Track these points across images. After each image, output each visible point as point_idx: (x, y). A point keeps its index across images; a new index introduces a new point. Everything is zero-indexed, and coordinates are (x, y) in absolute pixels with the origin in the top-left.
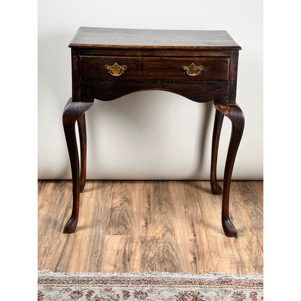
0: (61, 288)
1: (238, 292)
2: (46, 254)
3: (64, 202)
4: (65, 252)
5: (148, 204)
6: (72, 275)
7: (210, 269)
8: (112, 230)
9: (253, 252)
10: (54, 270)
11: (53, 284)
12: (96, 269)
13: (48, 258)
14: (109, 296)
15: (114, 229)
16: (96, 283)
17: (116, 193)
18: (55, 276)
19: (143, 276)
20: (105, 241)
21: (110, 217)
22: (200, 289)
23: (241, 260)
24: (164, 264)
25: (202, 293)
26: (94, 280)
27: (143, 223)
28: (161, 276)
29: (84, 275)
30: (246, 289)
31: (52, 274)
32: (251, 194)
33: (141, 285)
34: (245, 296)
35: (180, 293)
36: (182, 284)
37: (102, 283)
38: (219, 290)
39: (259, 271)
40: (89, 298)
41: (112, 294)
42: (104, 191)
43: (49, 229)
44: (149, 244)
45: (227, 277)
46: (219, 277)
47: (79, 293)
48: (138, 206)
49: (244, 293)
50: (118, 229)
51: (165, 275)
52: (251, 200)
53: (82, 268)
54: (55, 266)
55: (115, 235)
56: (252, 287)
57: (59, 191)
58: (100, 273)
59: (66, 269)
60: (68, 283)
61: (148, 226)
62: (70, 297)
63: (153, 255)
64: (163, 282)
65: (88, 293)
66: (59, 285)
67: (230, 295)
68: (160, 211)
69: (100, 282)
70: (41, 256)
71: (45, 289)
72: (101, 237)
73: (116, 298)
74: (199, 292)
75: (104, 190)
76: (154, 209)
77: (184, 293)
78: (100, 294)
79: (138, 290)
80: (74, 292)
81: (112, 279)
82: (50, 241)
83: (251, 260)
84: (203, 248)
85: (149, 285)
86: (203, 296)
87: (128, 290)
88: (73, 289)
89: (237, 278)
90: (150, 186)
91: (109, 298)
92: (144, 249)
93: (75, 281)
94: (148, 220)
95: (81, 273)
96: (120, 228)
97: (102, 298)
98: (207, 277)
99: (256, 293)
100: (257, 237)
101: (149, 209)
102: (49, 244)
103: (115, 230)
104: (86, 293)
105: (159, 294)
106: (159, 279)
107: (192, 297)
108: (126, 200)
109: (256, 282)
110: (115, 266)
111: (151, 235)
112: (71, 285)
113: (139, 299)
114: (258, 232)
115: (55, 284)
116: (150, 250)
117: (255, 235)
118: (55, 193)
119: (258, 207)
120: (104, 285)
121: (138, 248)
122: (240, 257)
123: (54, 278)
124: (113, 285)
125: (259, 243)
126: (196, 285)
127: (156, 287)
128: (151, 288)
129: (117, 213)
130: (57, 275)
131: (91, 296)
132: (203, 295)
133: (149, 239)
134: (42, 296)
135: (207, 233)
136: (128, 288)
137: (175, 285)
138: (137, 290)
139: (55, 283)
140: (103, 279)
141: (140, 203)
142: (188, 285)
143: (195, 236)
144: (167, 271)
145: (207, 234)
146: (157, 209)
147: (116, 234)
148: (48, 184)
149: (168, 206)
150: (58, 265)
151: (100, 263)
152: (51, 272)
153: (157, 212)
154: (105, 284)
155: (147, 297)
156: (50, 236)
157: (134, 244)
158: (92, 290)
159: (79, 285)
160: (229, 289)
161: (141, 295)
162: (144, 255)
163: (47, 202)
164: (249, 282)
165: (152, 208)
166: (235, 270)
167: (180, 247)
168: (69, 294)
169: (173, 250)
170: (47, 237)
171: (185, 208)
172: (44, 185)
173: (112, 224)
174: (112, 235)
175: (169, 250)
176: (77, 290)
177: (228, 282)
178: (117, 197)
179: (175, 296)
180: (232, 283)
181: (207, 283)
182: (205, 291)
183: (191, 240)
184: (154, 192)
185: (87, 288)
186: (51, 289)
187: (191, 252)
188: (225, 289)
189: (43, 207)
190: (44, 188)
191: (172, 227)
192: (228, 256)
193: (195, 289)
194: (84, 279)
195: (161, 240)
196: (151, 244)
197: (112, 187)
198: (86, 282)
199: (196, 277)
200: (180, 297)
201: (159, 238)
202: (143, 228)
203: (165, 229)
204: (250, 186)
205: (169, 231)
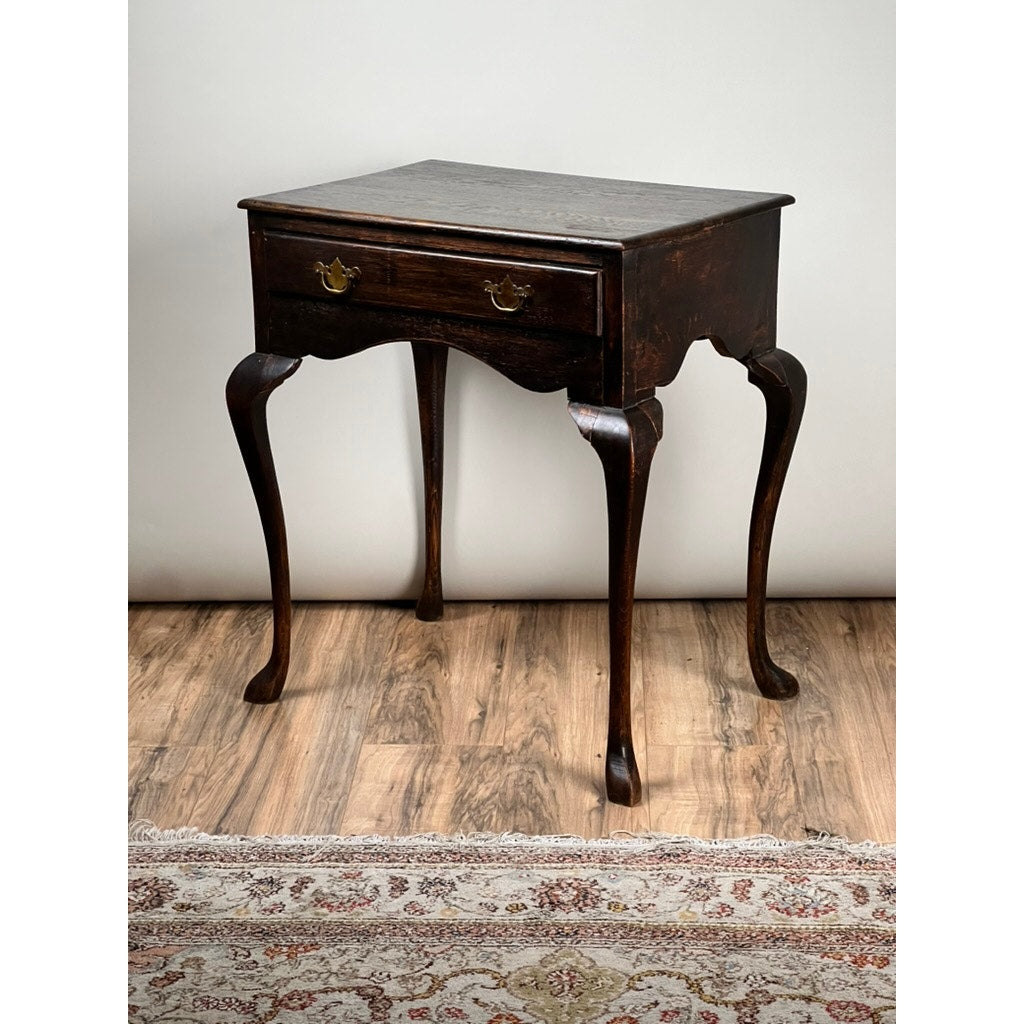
0: (227, 873)
1: (700, 879)
2: (196, 790)
4: (248, 787)
5: (495, 664)
6: (260, 839)
7: (639, 826)
8: (385, 731)
9: (767, 784)
10: (211, 830)
11: (206, 864)
12: (328, 826)
13: (200, 801)
14: (351, 890)
15: (388, 730)
16: (322, 860)
17: (409, 636)
18: (212, 843)
19: (450, 844)
20: (362, 757)
21: (383, 699)
22: (601, 872)
23: (729, 803)
24: (515, 816)
25: (603, 883)
26: (317, 852)
27: (473, 712)
28: (501, 844)
29: (294, 842)
30: (726, 874)
31: (205, 838)
32: (800, 638)
33: (442, 865)
34: (720, 888)
35: (543, 883)
36: (553, 862)
37: (336, 861)
38: (652, 875)
39: (774, 829)
40: (297, 895)
41: (362, 885)
42: (375, 631)
43: (209, 729)
44: (482, 766)
45: (678, 845)
46: (657, 843)
47: (272, 882)
48: (465, 670)
49: (717, 883)
50: (402, 729)
51: (509, 840)
52: (793, 653)
53: (288, 824)
54: (216, 821)
55: (391, 743)
56: (743, 869)
57: (247, 632)
58: (335, 837)
59: (245, 829)
60: (246, 859)
61: (487, 721)
62: (248, 892)
63: (488, 793)
64: (504, 857)
65: (297, 882)
66: (222, 864)
67: (676, 888)
68: (528, 683)
69: (333, 858)
70: (182, 797)
71: (182, 873)
72: (351, 749)
73: (369, 895)
74: (595, 881)
75: (377, 628)
76: (511, 677)
77: (555, 882)
78: (329, 884)
79: (432, 876)
80: (260, 882)
81: (368, 851)
82: (210, 758)
83: (756, 802)
85: (464, 864)
86: (604, 890)
87: (404, 876)
88: (259, 873)
89: (706, 846)
90: (511, 618)
91: (351, 895)
92: (465, 780)
93: (265, 855)
94: (490, 707)
95: (285, 836)
96: (405, 727)
97: (334, 895)
98: (626, 846)
99: (751, 883)
100: (788, 747)
101: (497, 677)
102: (206, 766)
103: (393, 730)
104: (291, 882)
105: (488, 885)
106: (494, 851)
107: (575, 893)
108: (434, 653)
109: (756, 857)
110: (379, 820)
111: (492, 744)
112: (254, 863)
113: (430, 898)
114: (795, 733)
115: (211, 863)
116: (480, 782)
117: (783, 742)
118: (235, 637)
119: (809, 669)
120: (343, 864)
121: (450, 775)
122: (729, 798)
123: (210, 849)
124: (365, 864)
125: (791, 760)
126: (592, 864)
127: (485, 870)
128: (468, 870)
129: (403, 687)
130: (220, 843)
131: (304, 890)
132: (604, 887)
133: (483, 754)
134: (172, 890)
135: (649, 737)
136: (407, 870)
137: (535, 865)
138: (428, 875)
139: (212, 860)
140: (343, 850)
141: (474, 661)
142: (570, 865)
144: (518, 831)
145: (649, 742)
146: (520, 676)
147: (394, 742)
148: (219, 613)
149: (553, 669)
150: (224, 817)
151: (339, 813)
152: (203, 834)
153: (518, 685)
154: (347, 862)
155: (453, 893)
156: (210, 747)
157: (440, 767)
158: (308, 875)
159: (276, 864)
160: (679, 872)
161: (439, 887)
162: (463, 794)
163: (212, 661)
164: (738, 855)
165: (504, 676)
166: (708, 828)
167: (565, 773)
168: (246, 884)
169: (546, 780)
170: (202, 749)
171: (599, 674)
172: (209, 617)
173: (387, 716)
174: (383, 743)
175: (535, 781)
176: (268, 876)
177: (679, 856)
178: (411, 645)
179: (530, 889)
180: (689, 858)
181: (621, 860)
182: (613, 876)
183: (599, 756)
184: (519, 631)
185: (296, 870)
186: (199, 875)
187: (594, 785)
188: (667, 872)
189: (199, 675)
190: (207, 625)
191: (554, 724)
192: (696, 794)
193: (585, 873)
194: (291, 850)
195: (517, 757)
196: (488, 767)
197: (399, 620)
198: (295, 856)
199: (597, 844)
200: (543, 891)
201: (512, 752)
202: (470, 725)
203: (534, 729)
204: (800, 614)
205: (542, 733)
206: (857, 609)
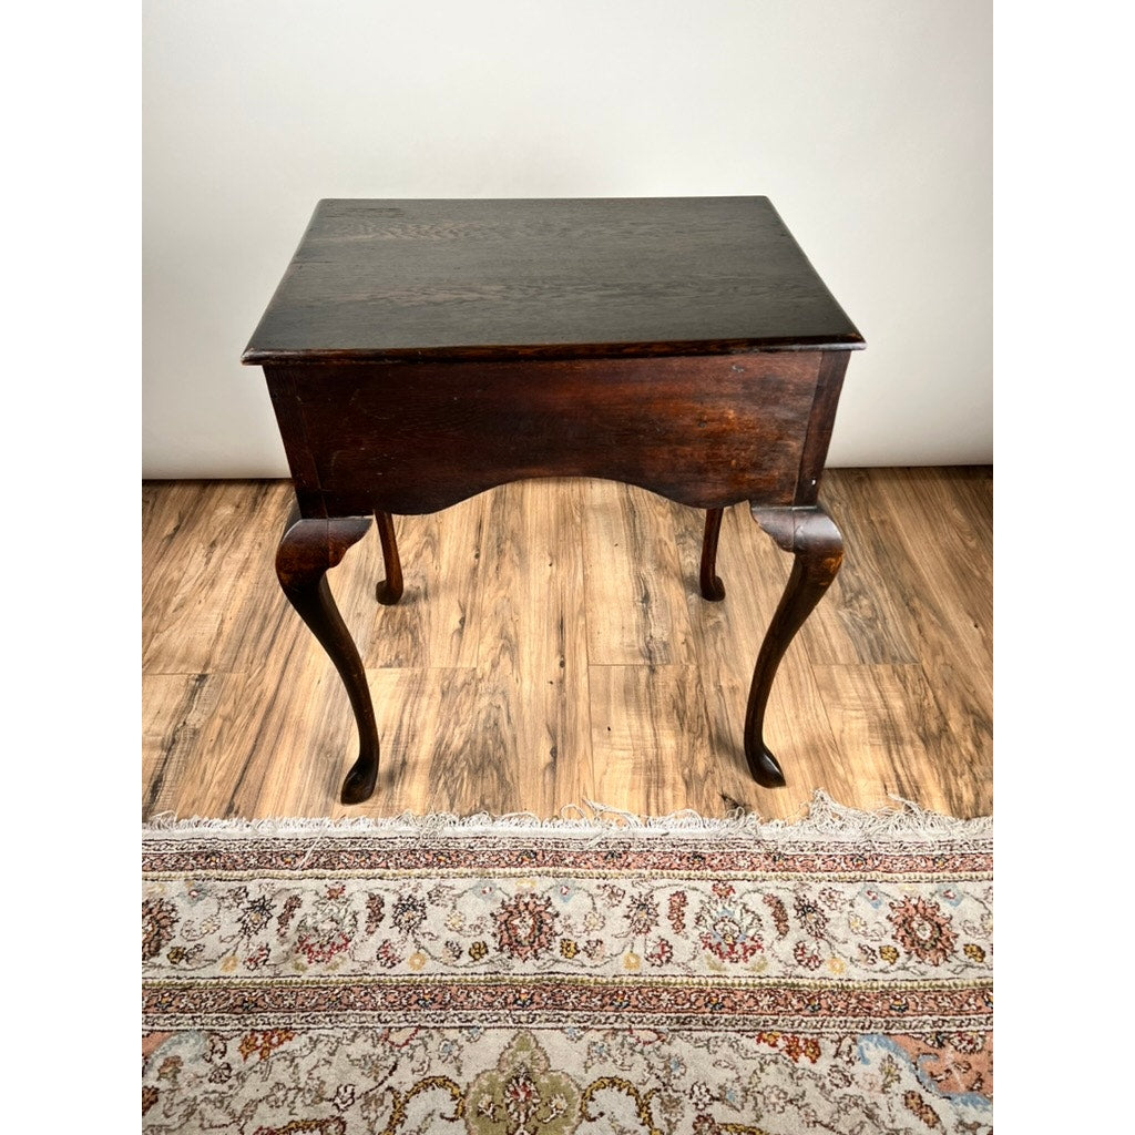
0: (226, 889)
1: (640, 895)
2: (221, 743)
4: (264, 736)
5: (474, 552)
6: (263, 828)
7: (585, 794)
8: (384, 648)
9: (686, 722)
10: (223, 810)
11: (209, 872)
13: (222, 760)
14: (332, 920)
16: (312, 865)
18: (221, 835)
22: (554, 882)
23: (657, 755)
24: (483, 779)
25: (556, 902)
26: (309, 851)
27: (454, 620)
29: (291, 832)
30: (662, 883)
31: (216, 826)
33: (416, 872)
34: (658, 909)
35: (503, 904)
36: (512, 865)
37: (325, 866)
38: (598, 887)
39: (696, 800)
40: (284, 930)
41: (343, 911)
43: (244, 648)
44: (458, 699)
47: (263, 906)
48: (451, 562)
50: (398, 647)
52: (692, 535)
54: (231, 791)
55: (388, 666)
58: (328, 821)
59: (253, 806)
60: (246, 864)
61: (465, 631)
62: (240, 926)
63: (461, 742)
64: (470, 856)
65: (285, 906)
66: (224, 874)
67: (620, 910)
68: (498, 578)
69: (322, 860)
70: (208, 752)
71: (186, 891)
73: (347, 930)
74: (549, 898)
76: (486, 569)
77: (513, 902)
78: (314, 909)
79: (406, 893)
80: (253, 905)
81: (353, 848)
82: (240, 691)
83: (679, 753)
84: (576, 711)
85: (435, 871)
86: (557, 915)
87: (381, 893)
88: (254, 889)
89: (644, 834)
91: (331, 930)
92: (443, 721)
93: (263, 856)
94: (468, 611)
95: (285, 819)
96: (401, 642)
97: (316, 930)
100: (698, 666)
101: (475, 570)
102: (235, 703)
103: (391, 648)
104: (280, 906)
105: (454, 907)
106: (462, 845)
107: (531, 921)
108: (428, 539)
111: (468, 665)
112: (252, 872)
113: (403, 933)
114: (702, 646)
115: (214, 872)
116: (457, 723)
117: (693, 660)
120: (330, 872)
121: (431, 714)
122: (656, 745)
124: (349, 873)
125: (702, 686)
126: (546, 869)
127: (453, 880)
128: (439, 881)
130: (228, 832)
131: (290, 921)
132: (557, 909)
133: (460, 681)
134: (172, 923)
135: (589, 652)
136: (385, 883)
137: (497, 870)
138: (403, 892)
139: (216, 867)
140: (332, 846)
143: (562, 664)
145: (590, 659)
146: (492, 568)
147: (391, 665)
149: (517, 559)
150: (239, 785)
151: (336, 776)
152: (216, 819)
153: (490, 581)
154: (333, 867)
155: (423, 923)
156: (241, 675)
157: (425, 701)
158: (297, 893)
159: (271, 873)
160: (623, 884)
161: (411, 913)
162: (440, 745)
164: (671, 849)
165: (480, 568)
166: (642, 797)
167: (525, 709)
168: (240, 911)
169: (509, 719)
170: (235, 677)
171: (551, 565)
174: (381, 667)
175: (500, 723)
176: (261, 896)
177: (620, 856)
179: (492, 914)
180: (630, 859)
181: (572, 859)
182: (564, 891)
183: (552, 682)
184: (493, 508)
185: (287, 884)
186: (201, 894)
187: (548, 726)
188: (612, 882)
192: (630, 741)
193: (540, 885)
194: (287, 847)
195: (487, 685)
196: (463, 701)
198: (289, 859)
200: (503, 919)
201: (483, 677)
202: (452, 638)
203: (501, 643)
205: (507, 647)
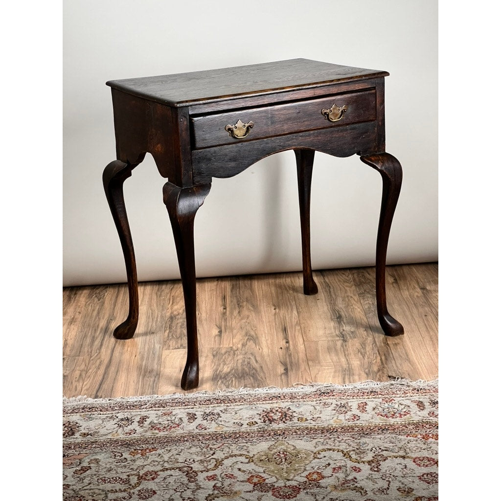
0: (104, 416)
1: (341, 404)
2: (82, 378)
3: (104, 314)
4: (108, 374)
5: (222, 308)
6: (119, 399)
7: (306, 380)
9: (366, 356)
10: (93, 396)
11: (93, 413)
12: (151, 391)
13: (85, 383)
14: (168, 420)
16: (151, 407)
17: (177, 297)
18: (95, 403)
19: (214, 395)
20: (163, 357)
21: (169, 328)
22: (292, 403)
23: (349, 367)
25: (293, 408)
26: (148, 404)
27: (215, 331)
28: (240, 393)
29: (136, 400)
30: (353, 400)
31: (91, 401)
32: (370, 286)
33: (212, 405)
34: (351, 407)
35: (263, 411)
36: (267, 400)
38: (317, 403)
39: (373, 378)
40: (142, 425)
41: (174, 418)
42: (160, 296)
43: (84, 348)
44: (224, 357)
45: (327, 388)
46: (317, 388)
47: (128, 419)
48: (208, 311)
49: (350, 405)
51: (243, 391)
52: (368, 293)
53: (131, 391)
54: (95, 392)
55: (177, 349)
56: (361, 397)
57: (96, 300)
58: (156, 396)
60: (113, 409)
61: (222, 335)
62: (117, 425)
63: (229, 370)
64: (242, 399)
65: (140, 419)
66: (101, 413)
67: (330, 409)
68: (240, 316)
69: (157, 406)
70: (76, 381)
71: (82, 418)
72: (157, 353)
73: (178, 422)
74: (289, 408)
75: (161, 294)
76: (231, 313)
77: (269, 410)
78: (157, 419)
79: (208, 411)
80: (122, 420)
81: (173, 401)
82: (87, 361)
83: (362, 365)
84: (298, 357)
85: (223, 404)
86: (295, 412)
87: (194, 412)
88: (121, 416)
89: (342, 388)
90: (227, 285)
91: (169, 423)
92: (216, 364)
93: (122, 407)
95: (131, 397)
96: (183, 341)
97: (160, 424)
98: (302, 390)
99: (366, 404)
100: (374, 338)
101: (224, 314)
102: (86, 366)
103: (177, 342)
104: (138, 419)
105: (236, 413)
106: (237, 397)
107: (280, 414)
109: (367, 391)
110: (177, 386)
111: (227, 346)
112: (117, 411)
113: (209, 422)
115: (96, 412)
116: (225, 364)
117: (371, 336)
118: (91, 303)
120: (162, 409)
121: (208, 362)
122: (348, 363)
123: (94, 406)
124: (174, 408)
126: (286, 400)
127: (233, 407)
128: (225, 407)
129: (178, 321)
130: (99, 402)
131: (145, 422)
132: (294, 410)
133: (223, 351)
134: (78, 427)
135: (304, 337)
136: (195, 409)
137: (258, 402)
138: (206, 411)
139: (96, 411)
140: (161, 402)
141: (212, 307)
142: (275, 401)
143: (287, 342)
144: (246, 387)
145: (305, 340)
146: (236, 313)
147: (178, 348)
148: (80, 292)
149: (252, 308)
150: (98, 390)
151: (156, 384)
152: (89, 399)
154: (164, 407)
155: (220, 419)
156: (86, 357)
158: (145, 415)
159: (129, 411)
160: (330, 401)
161: (212, 416)
162: (216, 371)
163: (81, 315)
164: (358, 391)
165: (228, 312)
166: (340, 379)
167: (266, 357)
168: (115, 421)
169: (257, 361)
170: (82, 358)
171: (275, 309)
172: (76, 294)
173: (172, 336)
174: (173, 349)
175: (251, 363)
176: (125, 417)
177: (329, 393)
178: (179, 302)
179: (258, 414)
180: (334, 394)
181: (301, 397)
182: (298, 405)
183: (281, 348)
184: (232, 291)
185: (139, 413)
186: (90, 419)
187: (281, 362)
188: (324, 401)
189: (75, 322)
190: (75, 298)
191: (256, 334)
192: (332, 364)
193: (284, 405)
194: (135, 404)
195: (241, 352)
196: (227, 357)
197: (171, 290)
198: (138, 406)
199: (286, 390)
200: (264, 415)
201: (237, 349)
202: (215, 338)
203: (247, 338)
204: (369, 274)
205: (251, 339)
206: (396, 270)
